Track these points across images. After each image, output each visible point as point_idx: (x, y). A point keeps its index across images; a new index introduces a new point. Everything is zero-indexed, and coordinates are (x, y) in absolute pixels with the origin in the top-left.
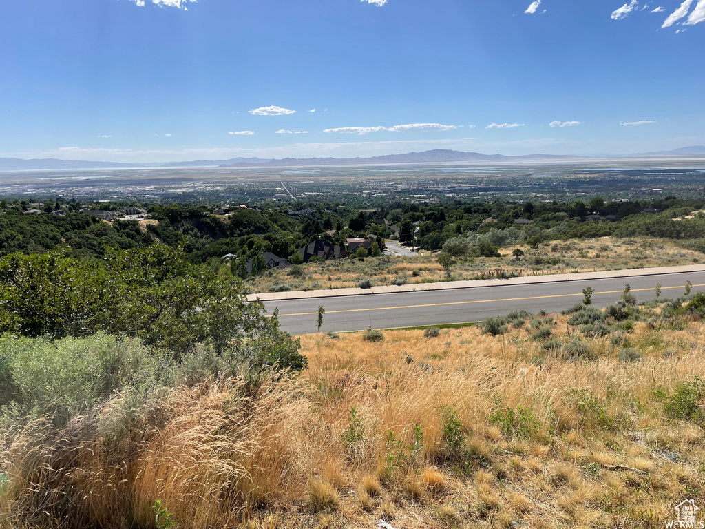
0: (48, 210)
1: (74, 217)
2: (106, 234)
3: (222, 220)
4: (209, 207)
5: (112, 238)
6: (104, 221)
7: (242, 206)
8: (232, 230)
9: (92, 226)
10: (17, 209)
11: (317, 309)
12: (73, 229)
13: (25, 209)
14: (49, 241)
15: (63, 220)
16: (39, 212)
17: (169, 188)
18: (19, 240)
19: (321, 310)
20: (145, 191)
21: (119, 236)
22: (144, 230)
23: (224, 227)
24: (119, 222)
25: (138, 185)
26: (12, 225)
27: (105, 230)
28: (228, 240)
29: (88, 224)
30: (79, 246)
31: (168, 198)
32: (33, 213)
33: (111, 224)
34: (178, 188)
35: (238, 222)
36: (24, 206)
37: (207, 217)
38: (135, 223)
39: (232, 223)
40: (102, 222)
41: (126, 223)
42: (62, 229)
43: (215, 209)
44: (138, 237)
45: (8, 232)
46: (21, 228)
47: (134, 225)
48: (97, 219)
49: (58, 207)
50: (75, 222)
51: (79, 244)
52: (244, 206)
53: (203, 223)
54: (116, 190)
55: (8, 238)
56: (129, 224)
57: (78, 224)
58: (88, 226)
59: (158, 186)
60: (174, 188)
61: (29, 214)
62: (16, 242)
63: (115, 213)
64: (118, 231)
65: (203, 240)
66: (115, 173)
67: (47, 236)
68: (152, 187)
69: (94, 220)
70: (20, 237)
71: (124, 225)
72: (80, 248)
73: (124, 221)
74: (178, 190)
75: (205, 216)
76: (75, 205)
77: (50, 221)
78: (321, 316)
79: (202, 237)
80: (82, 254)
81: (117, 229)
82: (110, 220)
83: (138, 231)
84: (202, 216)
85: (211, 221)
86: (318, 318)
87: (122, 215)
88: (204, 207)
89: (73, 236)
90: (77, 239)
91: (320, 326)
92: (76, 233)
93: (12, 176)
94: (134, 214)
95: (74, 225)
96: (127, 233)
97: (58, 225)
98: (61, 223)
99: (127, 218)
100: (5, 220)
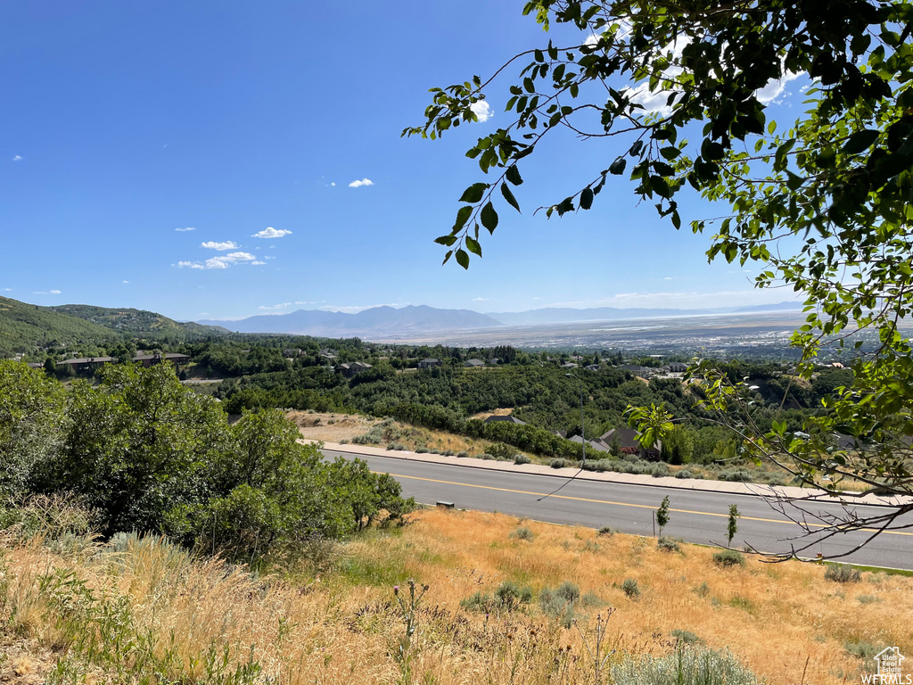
0: (586, 364)
1: (606, 373)
2: (639, 395)
3: (799, 383)
4: (783, 365)
5: (645, 399)
6: (639, 378)
7: (835, 364)
8: (813, 399)
9: (626, 384)
10: (555, 362)
11: (728, 509)
12: (603, 387)
13: (563, 362)
14: (575, 398)
15: (595, 375)
16: (576, 365)
17: (741, 340)
18: (546, 395)
19: (734, 511)
20: (708, 343)
21: (654, 397)
22: (687, 392)
23: (802, 393)
24: (656, 381)
25: (699, 336)
26: (542, 378)
27: (638, 389)
28: (800, 413)
29: (621, 381)
30: (607, 406)
31: (737, 353)
32: (570, 367)
33: (647, 382)
34: (753, 339)
35: (824, 387)
36: (564, 358)
37: (777, 379)
38: (675, 382)
39: (816, 389)
40: (637, 380)
41: (664, 382)
42: (592, 386)
43: (791, 368)
44: (678, 400)
45: (538, 386)
46: (550, 382)
47: (674, 385)
48: (632, 376)
49: (597, 361)
50: (606, 378)
51: (607, 404)
52: (839, 364)
53: (771, 386)
54: (674, 342)
55: (537, 392)
56: (668, 384)
57: (610, 381)
58: (620, 383)
59: (726, 338)
60: (747, 340)
61: (565, 368)
62: (543, 397)
63: (657, 370)
64: (655, 391)
65: (768, 410)
66: (674, 322)
67: (575, 393)
68: (719, 338)
69: (628, 377)
70: (548, 391)
71: (662, 385)
72: (608, 409)
73: (663, 380)
74: (753, 342)
75: (775, 378)
76: (617, 359)
77: (580, 376)
78: (732, 522)
79: (766, 406)
80: (608, 416)
81: (653, 389)
82: (647, 378)
83: (679, 394)
84: (770, 377)
85: (782, 384)
86: (728, 523)
87: (664, 373)
88: (775, 365)
89: (602, 394)
90: (605, 398)
91: (731, 536)
92: (606, 391)
93: (565, 328)
94: (680, 371)
95: (605, 382)
96: (665, 395)
97: (588, 381)
98: (590, 378)
99: (671, 375)
100: (536, 373)
